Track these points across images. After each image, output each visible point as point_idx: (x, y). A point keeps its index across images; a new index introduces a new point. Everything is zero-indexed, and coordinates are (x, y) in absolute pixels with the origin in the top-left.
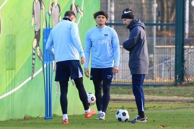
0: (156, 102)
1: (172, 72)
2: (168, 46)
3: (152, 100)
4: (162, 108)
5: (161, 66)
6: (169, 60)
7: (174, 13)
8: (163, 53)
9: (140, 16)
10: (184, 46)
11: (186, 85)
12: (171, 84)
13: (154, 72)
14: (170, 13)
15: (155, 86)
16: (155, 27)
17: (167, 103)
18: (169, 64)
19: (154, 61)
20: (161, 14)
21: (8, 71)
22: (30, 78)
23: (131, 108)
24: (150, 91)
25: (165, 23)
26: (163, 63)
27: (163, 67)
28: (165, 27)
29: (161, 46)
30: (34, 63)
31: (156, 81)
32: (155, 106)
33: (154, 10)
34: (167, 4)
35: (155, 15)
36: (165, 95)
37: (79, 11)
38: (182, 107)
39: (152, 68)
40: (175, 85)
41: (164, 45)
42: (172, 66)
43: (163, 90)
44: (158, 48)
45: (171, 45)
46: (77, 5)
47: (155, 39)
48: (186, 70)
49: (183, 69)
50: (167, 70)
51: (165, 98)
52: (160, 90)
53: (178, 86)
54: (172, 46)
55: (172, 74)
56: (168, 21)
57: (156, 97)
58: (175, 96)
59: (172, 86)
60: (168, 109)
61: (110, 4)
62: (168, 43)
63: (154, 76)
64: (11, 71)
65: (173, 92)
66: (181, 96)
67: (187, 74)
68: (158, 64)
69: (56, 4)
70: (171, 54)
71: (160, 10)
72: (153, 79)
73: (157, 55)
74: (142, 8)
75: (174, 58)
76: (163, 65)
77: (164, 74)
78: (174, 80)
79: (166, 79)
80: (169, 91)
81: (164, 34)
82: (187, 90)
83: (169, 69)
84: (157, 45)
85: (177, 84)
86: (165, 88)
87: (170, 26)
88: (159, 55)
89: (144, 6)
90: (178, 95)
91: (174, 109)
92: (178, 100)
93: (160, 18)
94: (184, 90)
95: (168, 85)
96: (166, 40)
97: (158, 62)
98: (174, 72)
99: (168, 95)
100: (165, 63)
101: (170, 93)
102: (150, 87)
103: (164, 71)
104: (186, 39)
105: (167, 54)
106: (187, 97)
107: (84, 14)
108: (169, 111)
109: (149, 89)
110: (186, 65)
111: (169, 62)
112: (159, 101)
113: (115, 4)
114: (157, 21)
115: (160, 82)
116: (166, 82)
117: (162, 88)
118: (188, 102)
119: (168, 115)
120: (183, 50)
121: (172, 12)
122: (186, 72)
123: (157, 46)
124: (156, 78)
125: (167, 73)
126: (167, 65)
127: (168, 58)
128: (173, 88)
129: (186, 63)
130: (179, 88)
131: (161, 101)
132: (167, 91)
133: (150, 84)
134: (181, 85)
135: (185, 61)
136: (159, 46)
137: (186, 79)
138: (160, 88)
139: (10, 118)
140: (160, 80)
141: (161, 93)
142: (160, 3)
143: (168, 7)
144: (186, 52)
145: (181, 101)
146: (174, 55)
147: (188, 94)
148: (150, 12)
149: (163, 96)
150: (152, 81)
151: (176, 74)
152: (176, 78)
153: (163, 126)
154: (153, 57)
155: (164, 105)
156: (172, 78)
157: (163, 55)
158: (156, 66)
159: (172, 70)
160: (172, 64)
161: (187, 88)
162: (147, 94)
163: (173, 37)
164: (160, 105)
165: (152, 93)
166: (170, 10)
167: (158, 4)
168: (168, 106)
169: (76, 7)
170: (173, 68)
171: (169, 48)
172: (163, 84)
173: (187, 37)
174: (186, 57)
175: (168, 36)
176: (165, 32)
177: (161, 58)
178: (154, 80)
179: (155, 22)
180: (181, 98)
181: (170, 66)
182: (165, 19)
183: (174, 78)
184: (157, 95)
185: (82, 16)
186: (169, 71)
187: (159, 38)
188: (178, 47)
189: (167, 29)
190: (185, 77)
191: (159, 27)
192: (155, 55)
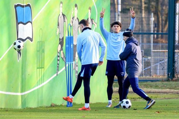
0: (153, 93)
1: (165, 70)
2: (162, 51)
3: (150, 92)
4: (158, 98)
5: (157, 66)
6: (163, 61)
7: (167, 25)
8: (159, 56)
9: (140, 27)
10: (174, 50)
11: (176, 81)
12: (165, 79)
13: (152, 70)
14: (164, 25)
15: (152, 81)
16: (152, 35)
17: (161, 94)
18: (163, 64)
19: (151, 61)
20: (157, 25)
21: (38, 69)
22: (56, 75)
23: (134, 98)
24: (148, 85)
25: (160, 32)
26: (158, 63)
27: (158, 67)
28: (160, 36)
29: (157, 51)
30: (58, 63)
31: (153, 77)
32: (152, 97)
33: (151, 22)
34: (162, 18)
35: (152, 26)
36: (160, 88)
37: (94, 23)
38: (173, 97)
39: (150, 67)
40: (168, 80)
41: (159, 50)
42: (165, 65)
43: (158, 84)
44: (154, 52)
45: (164, 49)
46: (92, 19)
47: (152, 45)
48: (176, 69)
49: (174, 68)
50: (162, 69)
51: (160, 90)
52: (156, 84)
53: (170, 81)
54: (165, 51)
55: (165, 72)
56: (162, 31)
57: (153, 90)
58: (168, 89)
59: (165, 81)
60: (162, 99)
61: (118, 17)
62: (162, 48)
63: (152, 73)
64: (40, 69)
65: (165, 86)
66: (172, 89)
67: (177, 72)
68: (154, 64)
69: (76, 18)
70: (164, 56)
71: (156, 22)
72: (150, 75)
73: (154, 57)
74: (142, 21)
75: (167, 60)
76: (159, 65)
77: (159, 72)
78: (167, 76)
79: (161, 76)
80: (163, 85)
81: (159, 41)
82: (177, 84)
83: (163, 68)
84: (154, 49)
85: (169, 79)
86: (160, 83)
87: (164, 35)
88: (155, 57)
89: (144, 19)
90: (170, 88)
91: (167, 99)
92: (170, 92)
93: (156, 29)
94: (175, 84)
95: (162, 81)
96: (160, 46)
97: (154, 63)
98: (167, 70)
99: (162, 88)
100: (160, 64)
101: (163, 87)
102: (148, 82)
103: (159, 69)
104: (177, 45)
105: (161, 56)
106: (177, 89)
107: (97, 26)
108: (163, 100)
109: (148, 83)
110: (176, 65)
111: (163, 63)
112: (155, 92)
113: (121, 18)
114: (154, 31)
115: (156, 78)
116: (161, 78)
117: (158, 83)
118: (178, 94)
119: (162, 103)
120: (174, 53)
121: (166, 24)
122: (176, 70)
123: (154, 51)
124: (153, 75)
125: (162, 71)
126: (161, 65)
127: (162, 60)
128: (166, 82)
129: (176, 63)
130: (171, 83)
131: (157, 93)
132: (161, 85)
133: (148, 80)
134: (172, 80)
135: (175, 62)
136: (155, 51)
137: (176, 76)
138: (156, 83)
139: (40, 106)
140: (156, 77)
141: (156, 87)
142: (156, 17)
143: (162, 20)
144: (176, 55)
145: (172, 93)
146: (167, 57)
147: (177, 87)
148: (148, 24)
149: (158, 89)
150: (150, 77)
151: (168, 72)
152: (168, 75)
153: (158, 112)
154: (151, 59)
155: (159, 96)
156: (165, 75)
157: (159, 57)
158: (153, 66)
159: (165, 68)
160: (165, 64)
161: (177, 82)
162: (146, 88)
163: (166, 43)
164: (156, 96)
165: (150, 86)
166: (164, 22)
167: (155, 18)
168: (162, 97)
169: (92, 20)
170: (166, 67)
171: (163, 52)
172: (158, 79)
173: (177, 43)
174: (176, 59)
175: (162, 42)
176: (159, 39)
177: (157, 59)
178: (152, 76)
179: (152, 32)
180: (172, 90)
181: (163, 66)
182: (160, 29)
183: (167, 75)
184: (154, 88)
185: (96, 27)
186: (163, 70)
187: (155, 44)
188: (170, 51)
189: (162, 37)
190: (175, 75)
191: (156, 36)
192: (152, 57)
